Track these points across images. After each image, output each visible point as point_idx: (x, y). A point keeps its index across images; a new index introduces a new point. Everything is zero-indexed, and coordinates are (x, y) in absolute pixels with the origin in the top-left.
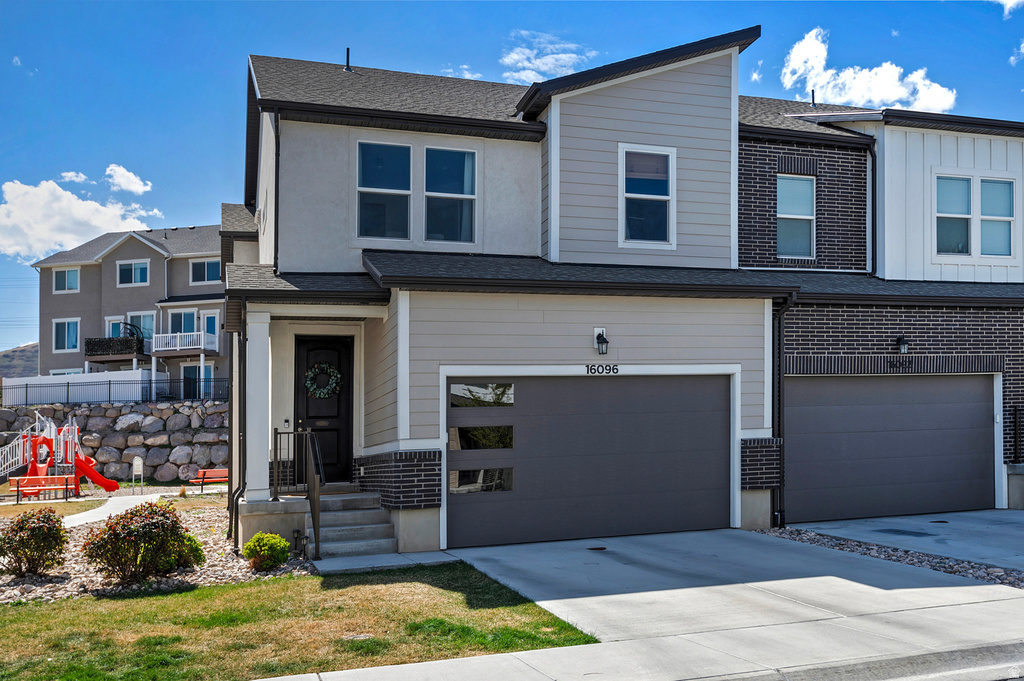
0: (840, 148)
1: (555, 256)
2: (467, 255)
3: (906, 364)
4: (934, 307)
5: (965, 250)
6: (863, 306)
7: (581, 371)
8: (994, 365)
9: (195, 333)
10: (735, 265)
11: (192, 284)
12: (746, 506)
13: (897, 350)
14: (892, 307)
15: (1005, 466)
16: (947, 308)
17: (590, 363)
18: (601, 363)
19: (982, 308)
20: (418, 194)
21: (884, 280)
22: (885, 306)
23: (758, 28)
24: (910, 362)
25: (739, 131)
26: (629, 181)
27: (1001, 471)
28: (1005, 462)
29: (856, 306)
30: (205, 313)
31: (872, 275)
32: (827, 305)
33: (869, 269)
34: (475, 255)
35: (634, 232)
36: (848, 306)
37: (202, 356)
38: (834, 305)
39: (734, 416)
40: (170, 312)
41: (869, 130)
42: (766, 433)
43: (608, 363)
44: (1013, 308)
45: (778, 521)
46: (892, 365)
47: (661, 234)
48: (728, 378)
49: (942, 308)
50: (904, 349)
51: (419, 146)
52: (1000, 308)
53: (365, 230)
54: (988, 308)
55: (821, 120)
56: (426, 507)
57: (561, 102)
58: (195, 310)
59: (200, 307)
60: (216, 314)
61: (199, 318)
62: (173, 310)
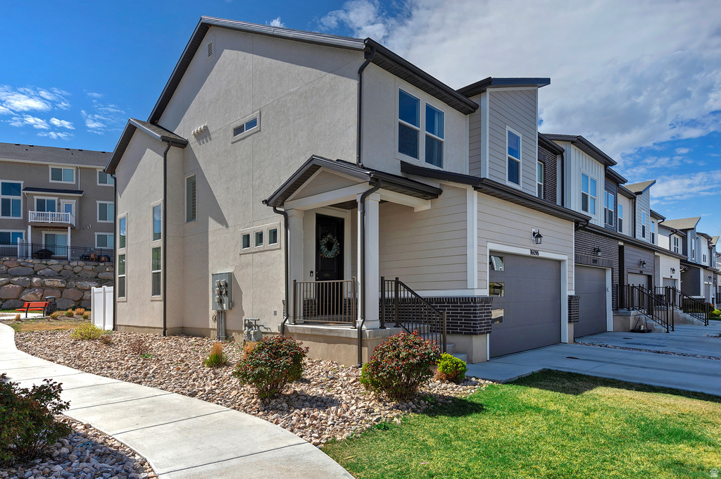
0: (552, 151)
5: (586, 209)
6: (588, 231)
9: (56, 213)
11: (51, 181)
12: (569, 331)
13: (594, 254)
14: (594, 233)
18: (534, 249)
20: (422, 131)
24: (597, 261)
27: (610, 313)
28: (612, 310)
30: (64, 202)
37: (69, 228)
38: (583, 229)
39: (565, 283)
40: (36, 198)
42: (573, 293)
46: (593, 261)
48: (559, 262)
49: (603, 236)
50: (600, 254)
51: (424, 100)
52: (614, 238)
54: (611, 238)
57: (490, 93)
58: (56, 199)
59: (60, 197)
60: (73, 203)
61: (59, 204)
62: (37, 196)
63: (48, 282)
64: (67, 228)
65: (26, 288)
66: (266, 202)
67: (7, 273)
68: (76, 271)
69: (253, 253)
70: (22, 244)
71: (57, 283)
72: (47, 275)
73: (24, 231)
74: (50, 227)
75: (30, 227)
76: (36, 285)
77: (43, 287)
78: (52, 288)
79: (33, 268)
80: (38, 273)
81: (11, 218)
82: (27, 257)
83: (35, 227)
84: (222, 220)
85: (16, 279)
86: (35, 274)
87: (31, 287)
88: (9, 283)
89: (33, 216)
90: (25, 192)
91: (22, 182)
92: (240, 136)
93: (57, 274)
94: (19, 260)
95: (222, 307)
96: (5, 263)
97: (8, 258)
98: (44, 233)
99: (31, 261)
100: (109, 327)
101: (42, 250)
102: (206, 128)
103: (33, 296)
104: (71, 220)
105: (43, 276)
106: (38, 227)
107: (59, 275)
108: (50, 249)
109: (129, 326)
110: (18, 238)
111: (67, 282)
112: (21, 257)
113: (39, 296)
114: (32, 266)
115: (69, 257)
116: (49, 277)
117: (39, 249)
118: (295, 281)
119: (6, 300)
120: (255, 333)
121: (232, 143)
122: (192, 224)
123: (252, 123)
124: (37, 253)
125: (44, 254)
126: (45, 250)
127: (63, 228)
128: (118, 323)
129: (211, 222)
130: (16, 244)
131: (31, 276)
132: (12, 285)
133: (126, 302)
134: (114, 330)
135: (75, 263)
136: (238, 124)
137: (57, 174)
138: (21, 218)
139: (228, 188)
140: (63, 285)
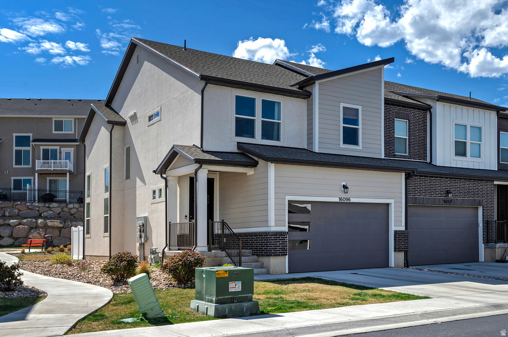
0: (418, 109)
1: (317, 150)
2: (277, 146)
3: (450, 201)
4: (459, 179)
5: (464, 155)
6: (435, 177)
7: (337, 200)
8: (480, 204)
9: (58, 161)
10: (383, 157)
11: (54, 132)
12: (395, 258)
13: (447, 196)
14: (445, 178)
15: (483, 244)
16: (464, 179)
17: (341, 197)
18: (344, 197)
19: (475, 180)
20: (258, 119)
21: (436, 166)
22: (442, 178)
23: (393, 58)
24: (451, 201)
25: (385, 100)
26: (344, 119)
27: (482, 246)
28: (483, 243)
29: (432, 177)
30: (64, 150)
31: (430, 163)
32: (422, 176)
33: (428, 160)
34: (280, 147)
35: (346, 141)
36: (430, 177)
37: (68, 174)
38: (425, 176)
39: (391, 221)
41: (429, 102)
42: (403, 228)
43: (347, 197)
44: (486, 180)
45: (407, 265)
46: (445, 202)
47: (355, 142)
48: (388, 205)
49: (462, 179)
50: (450, 195)
51: (259, 98)
52: (482, 180)
53: (238, 134)
54: (478, 180)
55: (404, 95)
56: (282, 255)
57: (319, 84)
58: (58, 148)
59: (61, 146)
60: (72, 150)
61: (60, 152)
62: (43, 146)
63: (50, 223)
64: (66, 174)
65: (32, 228)
66: (154, 172)
67: (19, 216)
68: (72, 213)
69: (157, 203)
70: (30, 190)
71: (57, 223)
72: (49, 217)
73: (32, 178)
74: (52, 174)
75: (36, 174)
76: (40, 225)
77: (46, 227)
78: (53, 227)
79: (38, 211)
80: (42, 215)
81: (23, 166)
82: (34, 201)
83: (41, 174)
84: (143, 180)
85: (25, 221)
86: (40, 216)
87: (37, 227)
88: (20, 224)
89: (39, 165)
90: (34, 143)
91: (31, 135)
92: (152, 122)
93: (57, 216)
94: (28, 204)
95: (141, 241)
96: (17, 207)
97: (19, 203)
98: (48, 179)
99: (37, 204)
100: (81, 257)
101: (47, 194)
102: (135, 114)
103: (38, 235)
104: (70, 166)
105: (46, 218)
106: (43, 174)
107: (58, 217)
108: (53, 193)
109: (92, 256)
110: (28, 185)
111: (65, 223)
112: (30, 201)
113: (43, 235)
114: (38, 209)
115: (68, 201)
116: (51, 218)
117: (44, 193)
118: (170, 222)
119: (18, 238)
120: (154, 257)
121: (148, 126)
122: (128, 180)
123: (157, 114)
124: (42, 197)
125: (48, 198)
126: (50, 194)
127: (63, 174)
128: (86, 254)
129: (138, 180)
130: (26, 190)
131: (37, 218)
132: (22, 226)
133: (90, 238)
134: (83, 259)
135: (71, 206)
136: (150, 114)
137: (59, 125)
138: (30, 166)
139: (146, 157)
140: (61, 225)
